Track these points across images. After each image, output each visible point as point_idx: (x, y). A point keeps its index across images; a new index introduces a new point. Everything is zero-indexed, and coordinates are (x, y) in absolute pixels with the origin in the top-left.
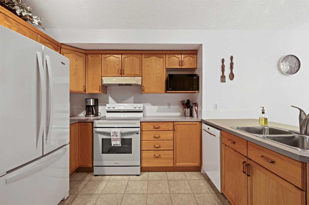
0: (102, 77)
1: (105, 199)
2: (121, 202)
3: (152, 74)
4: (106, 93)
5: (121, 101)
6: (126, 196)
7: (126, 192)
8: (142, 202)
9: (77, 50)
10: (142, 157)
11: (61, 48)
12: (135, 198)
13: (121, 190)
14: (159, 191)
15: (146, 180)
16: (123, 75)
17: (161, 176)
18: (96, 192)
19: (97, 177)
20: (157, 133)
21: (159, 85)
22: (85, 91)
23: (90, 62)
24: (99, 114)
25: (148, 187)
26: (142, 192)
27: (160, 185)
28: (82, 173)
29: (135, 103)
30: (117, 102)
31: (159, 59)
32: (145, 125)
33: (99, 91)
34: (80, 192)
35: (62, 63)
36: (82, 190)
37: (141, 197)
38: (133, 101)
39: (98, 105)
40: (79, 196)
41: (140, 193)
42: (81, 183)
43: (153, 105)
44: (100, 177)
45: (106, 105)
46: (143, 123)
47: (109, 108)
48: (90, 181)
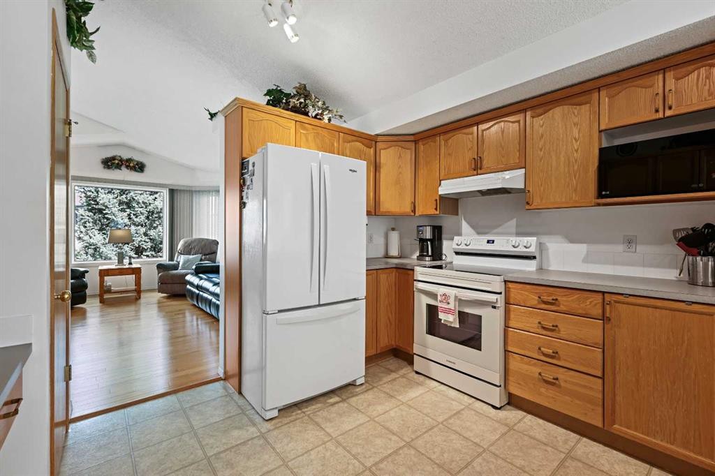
0: (440, 181)
1: (404, 413)
2: (425, 433)
3: (554, 157)
4: (457, 214)
5: (487, 231)
6: (440, 429)
7: (444, 423)
8: (462, 456)
9: (400, 138)
10: (508, 369)
11: (376, 142)
12: (454, 441)
13: (440, 415)
14: (519, 462)
15: (506, 425)
16: (479, 171)
17: (556, 437)
18: (400, 398)
19: (417, 376)
20: (550, 318)
21: (577, 184)
22: (414, 211)
23: (421, 154)
24: (444, 257)
25: (498, 439)
26: (477, 440)
27: (536, 453)
28: (400, 361)
29: (519, 234)
30: (479, 233)
31: (576, 109)
32: (514, 288)
33: (435, 211)
34: (381, 385)
35: (351, 170)
36: (385, 384)
37: (467, 446)
38: (514, 230)
39: (440, 239)
40: (375, 389)
41: (472, 439)
42: (390, 374)
43: (572, 241)
44: (422, 378)
45: (453, 239)
46: (510, 285)
47: (457, 245)
48: (403, 376)
